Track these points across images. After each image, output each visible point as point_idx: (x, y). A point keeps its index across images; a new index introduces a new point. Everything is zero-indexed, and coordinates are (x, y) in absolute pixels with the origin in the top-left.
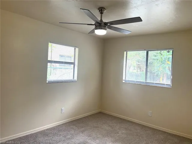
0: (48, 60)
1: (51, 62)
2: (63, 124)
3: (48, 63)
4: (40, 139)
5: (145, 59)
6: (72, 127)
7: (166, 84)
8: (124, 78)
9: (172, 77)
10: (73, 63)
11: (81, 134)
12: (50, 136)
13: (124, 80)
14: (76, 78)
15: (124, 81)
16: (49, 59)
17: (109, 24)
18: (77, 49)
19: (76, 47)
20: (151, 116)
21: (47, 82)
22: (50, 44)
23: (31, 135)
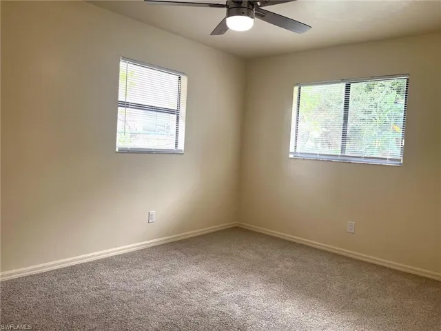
0: (119, 100)
1: (125, 105)
2: (152, 248)
3: (119, 108)
4: (102, 273)
5: (342, 106)
6: (173, 252)
7: (390, 159)
8: (292, 149)
9: (403, 142)
10: (175, 112)
11: (194, 267)
12: (125, 269)
13: (292, 153)
14: (181, 146)
15: (291, 156)
16: (121, 98)
17: (259, 3)
18: (184, 79)
19: (183, 73)
20: (353, 232)
21: (117, 150)
22: (123, 65)
23: (83, 266)
